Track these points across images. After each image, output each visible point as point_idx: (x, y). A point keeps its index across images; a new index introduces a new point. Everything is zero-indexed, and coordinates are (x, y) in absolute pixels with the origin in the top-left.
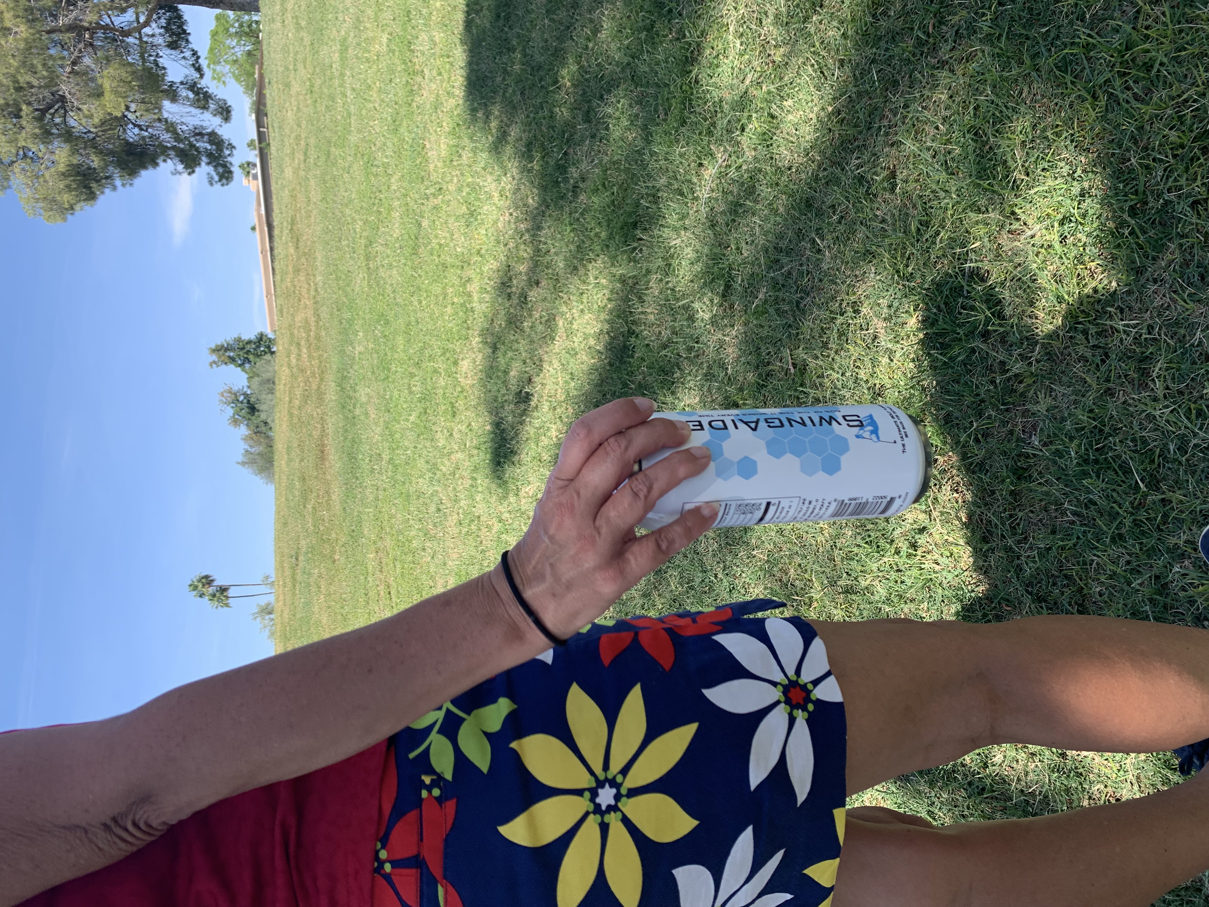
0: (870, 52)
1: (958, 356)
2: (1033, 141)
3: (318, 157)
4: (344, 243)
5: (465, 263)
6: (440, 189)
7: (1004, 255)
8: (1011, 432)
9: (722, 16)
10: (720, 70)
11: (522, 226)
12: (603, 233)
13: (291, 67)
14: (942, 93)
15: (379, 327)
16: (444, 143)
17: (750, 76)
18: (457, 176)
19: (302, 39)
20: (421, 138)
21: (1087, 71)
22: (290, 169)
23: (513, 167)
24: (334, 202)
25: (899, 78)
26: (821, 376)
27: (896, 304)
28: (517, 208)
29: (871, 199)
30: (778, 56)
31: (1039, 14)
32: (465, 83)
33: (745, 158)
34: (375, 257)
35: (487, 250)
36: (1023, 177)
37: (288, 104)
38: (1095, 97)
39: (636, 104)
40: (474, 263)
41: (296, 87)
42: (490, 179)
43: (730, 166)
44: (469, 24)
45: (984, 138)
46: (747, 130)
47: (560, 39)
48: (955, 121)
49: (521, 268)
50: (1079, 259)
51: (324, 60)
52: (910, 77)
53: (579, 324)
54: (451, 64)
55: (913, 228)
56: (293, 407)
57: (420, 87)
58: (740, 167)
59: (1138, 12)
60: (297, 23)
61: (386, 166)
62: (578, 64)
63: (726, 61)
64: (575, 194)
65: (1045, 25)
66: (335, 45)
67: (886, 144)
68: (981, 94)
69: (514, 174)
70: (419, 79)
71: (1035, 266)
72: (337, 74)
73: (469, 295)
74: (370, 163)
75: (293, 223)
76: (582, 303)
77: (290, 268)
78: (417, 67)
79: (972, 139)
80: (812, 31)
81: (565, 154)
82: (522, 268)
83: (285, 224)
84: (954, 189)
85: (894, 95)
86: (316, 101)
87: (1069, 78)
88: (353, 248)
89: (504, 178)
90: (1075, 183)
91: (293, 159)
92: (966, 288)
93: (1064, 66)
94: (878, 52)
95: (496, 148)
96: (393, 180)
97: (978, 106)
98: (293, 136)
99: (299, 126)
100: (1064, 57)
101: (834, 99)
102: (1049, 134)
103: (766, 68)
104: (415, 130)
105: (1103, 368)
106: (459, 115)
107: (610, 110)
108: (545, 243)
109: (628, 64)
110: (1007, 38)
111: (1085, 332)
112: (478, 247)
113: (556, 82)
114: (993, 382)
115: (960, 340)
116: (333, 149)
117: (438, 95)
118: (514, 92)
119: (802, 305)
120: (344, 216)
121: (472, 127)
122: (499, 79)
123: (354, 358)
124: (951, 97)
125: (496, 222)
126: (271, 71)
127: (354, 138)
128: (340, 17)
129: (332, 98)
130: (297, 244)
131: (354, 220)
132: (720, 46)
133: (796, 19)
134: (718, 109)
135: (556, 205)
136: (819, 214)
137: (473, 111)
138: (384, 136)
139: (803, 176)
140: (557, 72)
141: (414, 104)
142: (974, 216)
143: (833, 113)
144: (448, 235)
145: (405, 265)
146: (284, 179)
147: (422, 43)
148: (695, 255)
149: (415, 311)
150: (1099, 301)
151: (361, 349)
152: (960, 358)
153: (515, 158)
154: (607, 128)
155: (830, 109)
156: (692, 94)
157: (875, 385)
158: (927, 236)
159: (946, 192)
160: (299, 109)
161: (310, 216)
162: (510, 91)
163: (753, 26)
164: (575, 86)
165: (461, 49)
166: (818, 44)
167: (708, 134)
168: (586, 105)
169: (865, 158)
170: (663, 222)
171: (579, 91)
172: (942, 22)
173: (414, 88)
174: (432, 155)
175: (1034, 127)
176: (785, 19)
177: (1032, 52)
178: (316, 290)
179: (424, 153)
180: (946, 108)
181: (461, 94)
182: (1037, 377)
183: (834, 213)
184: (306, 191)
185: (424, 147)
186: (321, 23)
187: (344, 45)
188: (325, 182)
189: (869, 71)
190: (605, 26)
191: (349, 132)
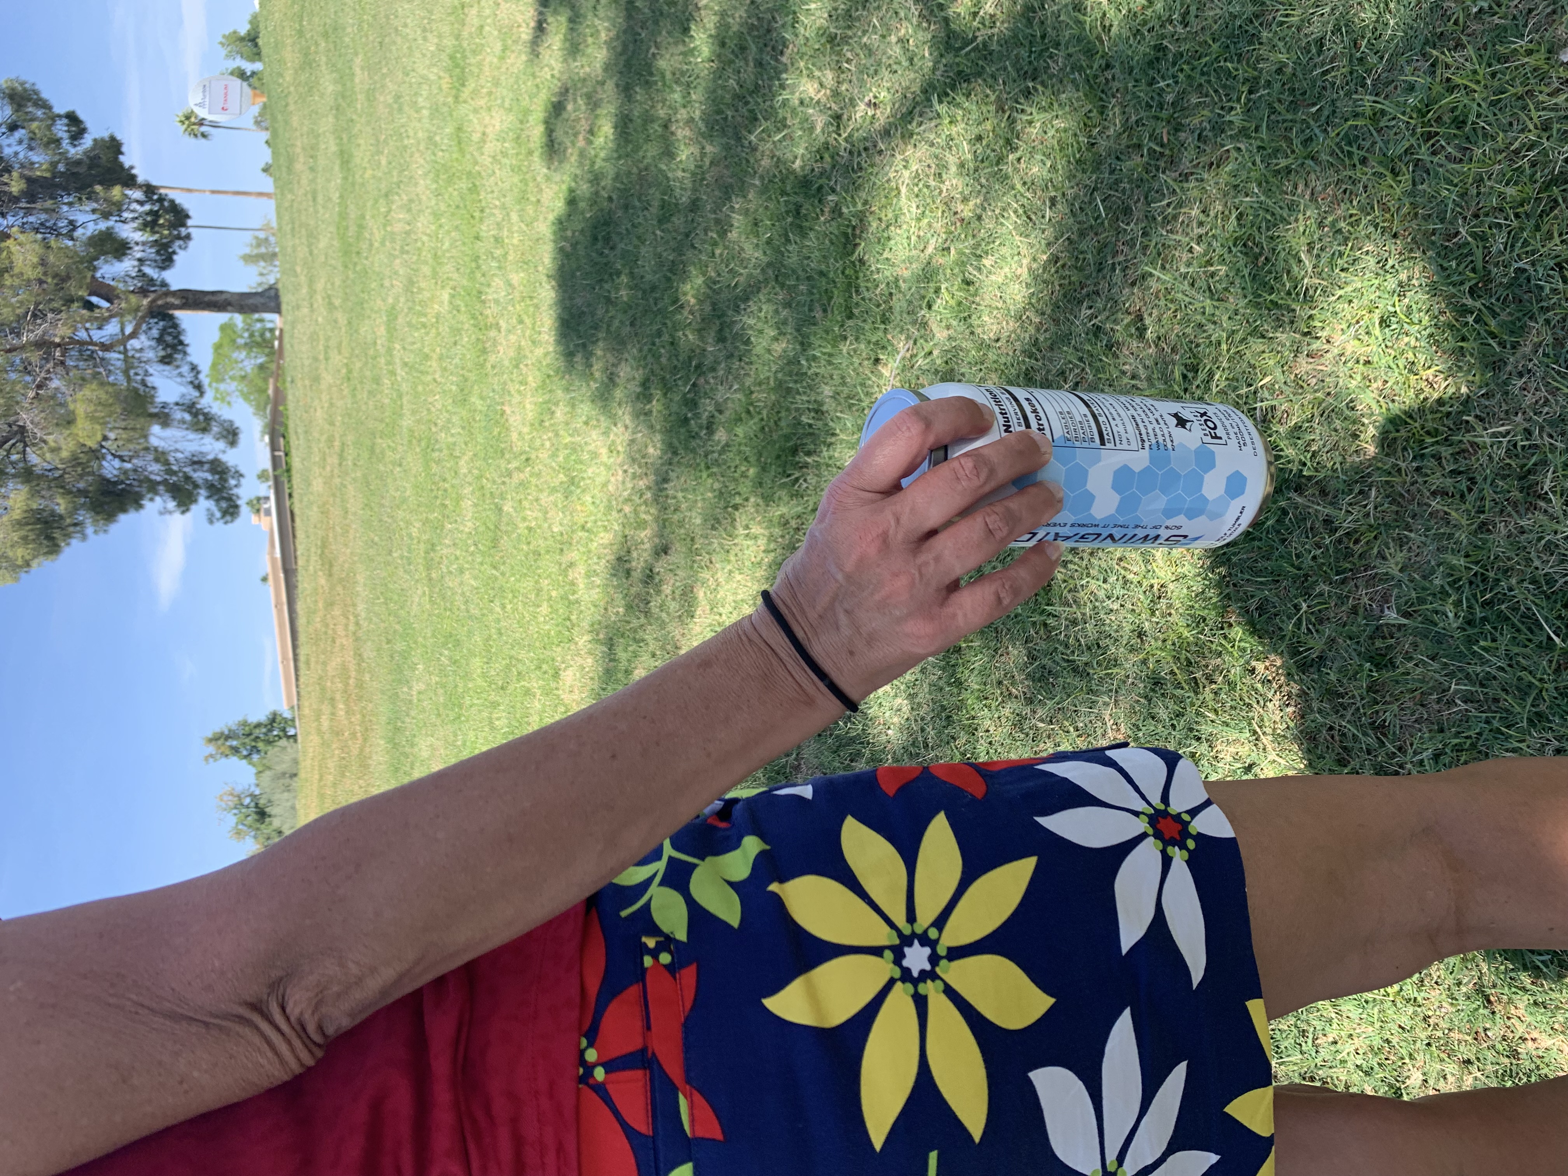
0: (1090, 179)
1: (1264, 523)
2: (1321, 239)
3: (359, 455)
4: (395, 555)
5: (564, 544)
6: (527, 460)
7: (1305, 385)
8: (1355, 610)
9: (889, 181)
10: (892, 242)
11: (641, 483)
12: (751, 470)
14: (1191, 209)
15: (446, 652)
16: (530, 403)
17: (933, 241)
18: (549, 439)
19: (336, 321)
20: (498, 404)
21: (1380, 144)
22: (320, 480)
23: (625, 414)
24: (382, 506)
25: (1132, 203)
26: (1074, 590)
28: (634, 460)
29: (1113, 353)
30: (966, 211)
31: (1305, 93)
32: (556, 325)
33: (936, 341)
34: (439, 563)
35: (595, 522)
36: (1316, 284)
37: (316, 403)
38: (1395, 173)
39: (785, 308)
40: (578, 542)
41: (328, 379)
42: (594, 434)
43: (917, 355)
45: (1257, 250)
46: (935, 307)
47: (679, 250)
48: (1214, 237)
49: (642, 535)
50: (1412, 370)
51: (365, 338)
53: (728, 591)
54: (537, 307)
55: (1177, 375)
56: (325, 785)
57: (495, 343)
58: (930, 353)
59: (1433, 65)
60: (330, 303)
61: (451, 447)
62: (704, 275)
63: (898, 231)
64: (711, 431)
65: (1314, 104)
66: (381, 317)
67: (1125, 283)
69: (628, 422)
70: (493, 333)
71: (1350, 387)
72: (382, 351)
73: (573, 584)
74: (430, 446)
75: (324, 545)
76: (729, 562)
77: (321, 605)
78: (491, 319)
79: (1241, 252)
81: (694, 385)
82: (644, 534)
83: (313, 550)
84: (1225, 317)
85: (1128, 224)
86: (355, 389)
87: (1356, 157)
88: (408, 558)
89: (614, 429)
90: (1389, 276)
91: (324, 468)
93: (1348, 144)
94: (1101, 176)
95: (602, 395)
96: (462, 463)
97: (1242, 213)
98: (324, 438)
99: (332, 424)
100: (1346, 134)
101: (1049, 244)
102: (1342, 224)
103: (953, 228)
104: (491, 394)
105: (1470, 498)
106: (548, 365)
107: (751, 322)
108: (675, 498)
109: (770, 263)
110: (1269, 126)
111: (1438, 457)
112: (582, 520)
113: (676, 301)
114: (1319, 546)
116: (379, 441)
117: (520, 348)
118: (621, 322)
120: (395, 521)
121: (567, 377)
122: (600, 312)
123: (410, 701)
124: (1204, 211)
125: (605, 485)
126: (295, 367)
127: (407, 422)
128: (387, 283)
129: (377, 380)
130: (330, 571)
131: (408, 523)
132: (890, 215)
133: (986, 164)
134: (894, 290)
135: (686, 448)
137: (569, 355)
138: (447, 411)
139: (1017, 345)
140: (677, 290)
141: (488, 365)
142: (1257, 345)
143: (1049, 261)
144: (540, 514)
145: (482, 564)
146: (312, 493)
147: (497, 290)
149: (498, 621)
150: (1449, 414)
151: (422, 686)
153: (627, 403)
154: (748, 342)
155: (1045, 257)
156: (858, 278)
157: (1152, 586)
158: (1198, 382)
159: (1215, 323)
160: (332, 405)
161: (348, 532)
162: (616, 323)
163: (932, 183)
164: (700, 302)
165: (548, 287)
166: (1019, 186)
167: (883, 322)
168: (718, 322)
169: (1100, 304)
170: (833, 440)
171: (708, 308)
172: (1178, 128)
173: (487, 345)
174: (514, 421)
175: (1321, 225)
176: (971, 165)
177: (1303, 137)
178: (357, 624)
179: (503, 421)
180: (1201, 224)
181: (552, 340)
182: (1379, 529)
183: (1065, 381)
184: (343, 501)
185: (503, 413)
186: (362, 295)
187: (392, 314)
188: (368, 484)
189: (1092, 200)
190: (736, 224)
191: (401, 416)
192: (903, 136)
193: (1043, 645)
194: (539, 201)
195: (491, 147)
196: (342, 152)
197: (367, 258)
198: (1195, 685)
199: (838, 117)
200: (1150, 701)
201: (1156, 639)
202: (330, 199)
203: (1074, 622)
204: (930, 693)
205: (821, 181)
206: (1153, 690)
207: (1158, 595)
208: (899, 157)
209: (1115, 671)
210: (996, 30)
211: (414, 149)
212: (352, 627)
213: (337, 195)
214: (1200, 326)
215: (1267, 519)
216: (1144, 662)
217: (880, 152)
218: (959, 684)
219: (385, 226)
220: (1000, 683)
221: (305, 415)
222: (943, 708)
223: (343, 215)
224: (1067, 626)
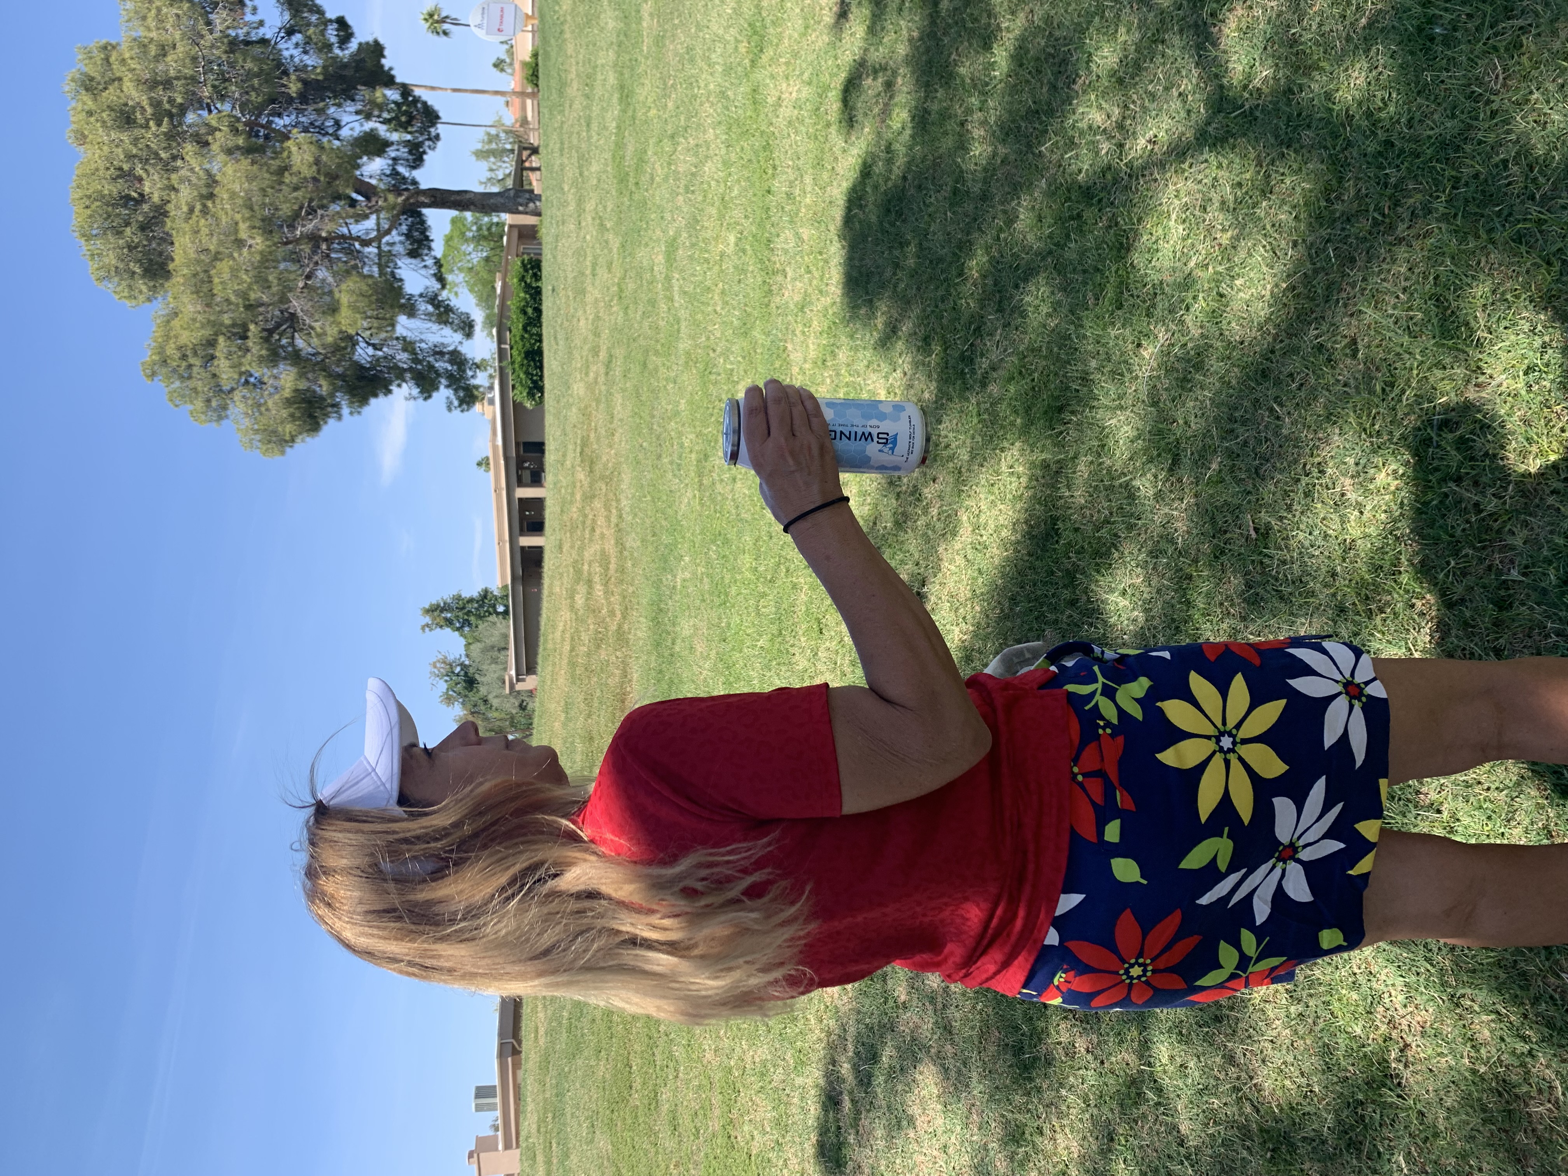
0: (1324, 232)
1: (1430, 502)
2: (1493, 304)
3: (629, 368)
4: (664, 460)
7: (1471, 406)
8: (1490, 568)
9: (1161, 205)
10: (1160, 254)
12: (1019, 421)
13: (588, 272)
14: (1401, 266)
15: (715, 548)
16: (814, 344)
17: (1194, 259)
18: (831, 376)
19: (607, 242)
20: (781, 340)
21: (1541, 242)
22: (582, 385)
23: (905, 362)
24: (653, 416)
25: (1356, 255)
26: (1287, 538)
27: (1363, 462)
29: (1332, 366)
30: (1225, 239)
31: (1492, 195)
32: (843, 280)
33: (1191, 335)
34: (710, 471)
36: (1486, 335)
37: (580, 313)
38: (1549, 263)
39: (1060, 291)
41: (593, 293)
42: (874, 376)
43: (1173, 345)
44: (848, 220)
45: (1446, 304)
46: (1192, 310)
47: (967, 231)
48: (1416, 290)
50: (1546, 405)
51: (641, 262)
52: (1368, 253)
53: (990, 516)
54: (826, 261)
55: (1378, 388)
56: (577, 655)
57: (781, 287)
58: (1186, 345)
60: (602, 225)
62: (989, 255)
63: (1166, 246)
64: (984, 385)
65: (1498, 205)
66: (660, 246)
67: (1345, 314)
68: (1440, 265)
69: (906, 369)
70: (779, 278)
71: (1502, 412)
72: (659, 277)
74: (707, 371)
75: (585, 443)
76: (992, 494)
77: (578, 497)
78: (778, 265)
79: (1434, 305)
80: (1263, 215)
81: (972, 345)
83: (571, 447)
84: (1418, 351)
85: (1352, 270)
86: (627, 308)
87: (1523, 249)
88: (679, 465)
89: (893, 374)
90: (1536, 338)
91: (587, 374)
92: (1435, 438)
93: (1519, 238)
94: (1334, 232)
95: (885, 342)
97: (1438, 276)
98: (586, 347)
99: (597, 335)
100: (1518, 231)
101: (1288, 276)
102: (1508, 297)
103: (1212, 250)
104: (774, 332)
106: (834, 314)
107: (1028, 299)
109: (1050, 252)
110: (1463, 216)
113: (960, 274)
114: (1468, 522)
115: (1432, 487)
116: (653, 358)
117: (806, 294)
118: (908, 285)
119: (1262, 472)
120: (666, 431)
121: (852, 325)
122: (888, 273)
123: (674, 587)
124: (1410, 269)
126: (557, 278)
127: (684, 345)
128: (668, 216)
129: (653, 303)
130: (591, 468)
131: (680, 434)
132: (1160, 232)
133: (1244, 205)
134: (1158, 291)
135: (959, 397)
136: (1278, 383)
137: (854, 307)
138: (727, 340)
139: (1257, 349)
140: (963, 264)
141: (773, 305)
142: (1439, 373)
143: (1287, 288)
146: (571, 396)
147: (786, 240)
148: (1135, 433)
151: (687, 575)
152: (1434, 502)
153: (908, 353)
154: (1024, 315)
155: (1284, 285)
156: (1128, 278)
157: (1345, 540)
158: (1393, 395)
159: (1410, 353)
160: (597, 318)
161: (613, 435)
162: (902, 285)
163: (1197, 213)
164: (984, 277)
165: (838, 245)
166: (1268, 227)
167: (1147, 315)
168: (998, 295)
169: (1324, 328)
170: (1095, 403)
171: (989, 281)
172: (1397, 204)
173: (774, 288)
174: (796, 356)
175: (1494, 292)
176: (1232, 206)
177: (1487, 228)
178: (620, 517)
179: (785, 355)
180: (1406, 279)
181: (839, 292)
182: (1513, 514)
183: (1293, 381)
184: (608, 406)
185: (785, 349)
186: (639, 223)
187: (672, 246)
188: (638, 396)
189: (1325, 250)
190: (1022, 217)
191: (678, 339)
192: (1176, 172)
193: (1258, 578)
194: (833, 168)
195: (786, 112)
196: (622, 87)
197: (647, 190)
198: (1370, 614)
199: (1121, 146)
200: (1335, 623)
201: (1345, 580)
202: (605, 128)
203: (1284, 562)
204: (1163, 609)
205: (1102, 195)
206: (1338, 615)
207: (1348, 547)
208: (1171, 187)
209: (1311, 600)
210: (1260, 102)
211: (704, 99)
212: (614, 520)
213: (614, 124)
214: (1398, 354)
215: (1433, 500)
216: (1334, 595)
217: (1156, 180)
218: (1188, 603)
219: (669, 164)
220: (1221, 604)
221: (566, 324)
222: (1174, 620)
223: (620, 145)
224: (1278, 565)
